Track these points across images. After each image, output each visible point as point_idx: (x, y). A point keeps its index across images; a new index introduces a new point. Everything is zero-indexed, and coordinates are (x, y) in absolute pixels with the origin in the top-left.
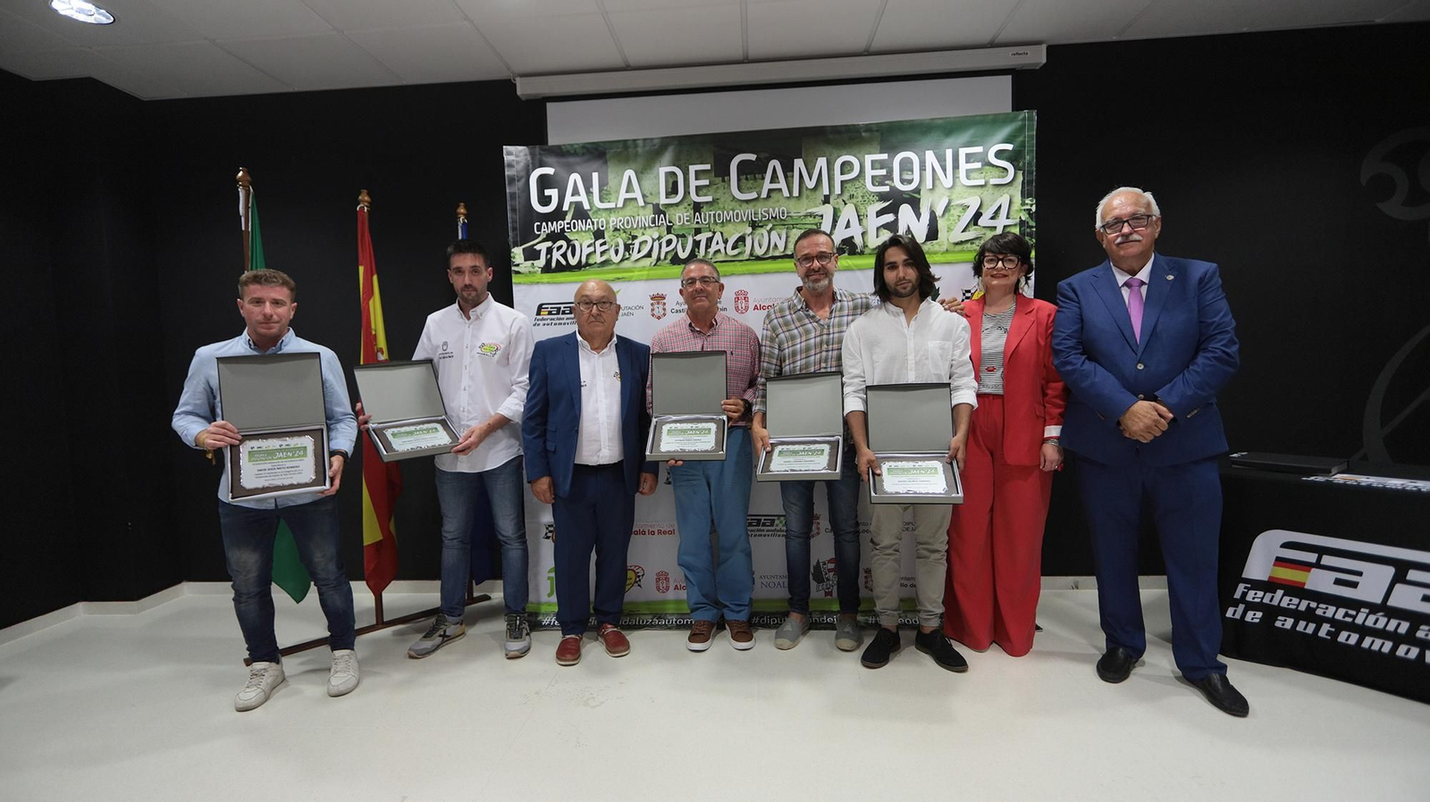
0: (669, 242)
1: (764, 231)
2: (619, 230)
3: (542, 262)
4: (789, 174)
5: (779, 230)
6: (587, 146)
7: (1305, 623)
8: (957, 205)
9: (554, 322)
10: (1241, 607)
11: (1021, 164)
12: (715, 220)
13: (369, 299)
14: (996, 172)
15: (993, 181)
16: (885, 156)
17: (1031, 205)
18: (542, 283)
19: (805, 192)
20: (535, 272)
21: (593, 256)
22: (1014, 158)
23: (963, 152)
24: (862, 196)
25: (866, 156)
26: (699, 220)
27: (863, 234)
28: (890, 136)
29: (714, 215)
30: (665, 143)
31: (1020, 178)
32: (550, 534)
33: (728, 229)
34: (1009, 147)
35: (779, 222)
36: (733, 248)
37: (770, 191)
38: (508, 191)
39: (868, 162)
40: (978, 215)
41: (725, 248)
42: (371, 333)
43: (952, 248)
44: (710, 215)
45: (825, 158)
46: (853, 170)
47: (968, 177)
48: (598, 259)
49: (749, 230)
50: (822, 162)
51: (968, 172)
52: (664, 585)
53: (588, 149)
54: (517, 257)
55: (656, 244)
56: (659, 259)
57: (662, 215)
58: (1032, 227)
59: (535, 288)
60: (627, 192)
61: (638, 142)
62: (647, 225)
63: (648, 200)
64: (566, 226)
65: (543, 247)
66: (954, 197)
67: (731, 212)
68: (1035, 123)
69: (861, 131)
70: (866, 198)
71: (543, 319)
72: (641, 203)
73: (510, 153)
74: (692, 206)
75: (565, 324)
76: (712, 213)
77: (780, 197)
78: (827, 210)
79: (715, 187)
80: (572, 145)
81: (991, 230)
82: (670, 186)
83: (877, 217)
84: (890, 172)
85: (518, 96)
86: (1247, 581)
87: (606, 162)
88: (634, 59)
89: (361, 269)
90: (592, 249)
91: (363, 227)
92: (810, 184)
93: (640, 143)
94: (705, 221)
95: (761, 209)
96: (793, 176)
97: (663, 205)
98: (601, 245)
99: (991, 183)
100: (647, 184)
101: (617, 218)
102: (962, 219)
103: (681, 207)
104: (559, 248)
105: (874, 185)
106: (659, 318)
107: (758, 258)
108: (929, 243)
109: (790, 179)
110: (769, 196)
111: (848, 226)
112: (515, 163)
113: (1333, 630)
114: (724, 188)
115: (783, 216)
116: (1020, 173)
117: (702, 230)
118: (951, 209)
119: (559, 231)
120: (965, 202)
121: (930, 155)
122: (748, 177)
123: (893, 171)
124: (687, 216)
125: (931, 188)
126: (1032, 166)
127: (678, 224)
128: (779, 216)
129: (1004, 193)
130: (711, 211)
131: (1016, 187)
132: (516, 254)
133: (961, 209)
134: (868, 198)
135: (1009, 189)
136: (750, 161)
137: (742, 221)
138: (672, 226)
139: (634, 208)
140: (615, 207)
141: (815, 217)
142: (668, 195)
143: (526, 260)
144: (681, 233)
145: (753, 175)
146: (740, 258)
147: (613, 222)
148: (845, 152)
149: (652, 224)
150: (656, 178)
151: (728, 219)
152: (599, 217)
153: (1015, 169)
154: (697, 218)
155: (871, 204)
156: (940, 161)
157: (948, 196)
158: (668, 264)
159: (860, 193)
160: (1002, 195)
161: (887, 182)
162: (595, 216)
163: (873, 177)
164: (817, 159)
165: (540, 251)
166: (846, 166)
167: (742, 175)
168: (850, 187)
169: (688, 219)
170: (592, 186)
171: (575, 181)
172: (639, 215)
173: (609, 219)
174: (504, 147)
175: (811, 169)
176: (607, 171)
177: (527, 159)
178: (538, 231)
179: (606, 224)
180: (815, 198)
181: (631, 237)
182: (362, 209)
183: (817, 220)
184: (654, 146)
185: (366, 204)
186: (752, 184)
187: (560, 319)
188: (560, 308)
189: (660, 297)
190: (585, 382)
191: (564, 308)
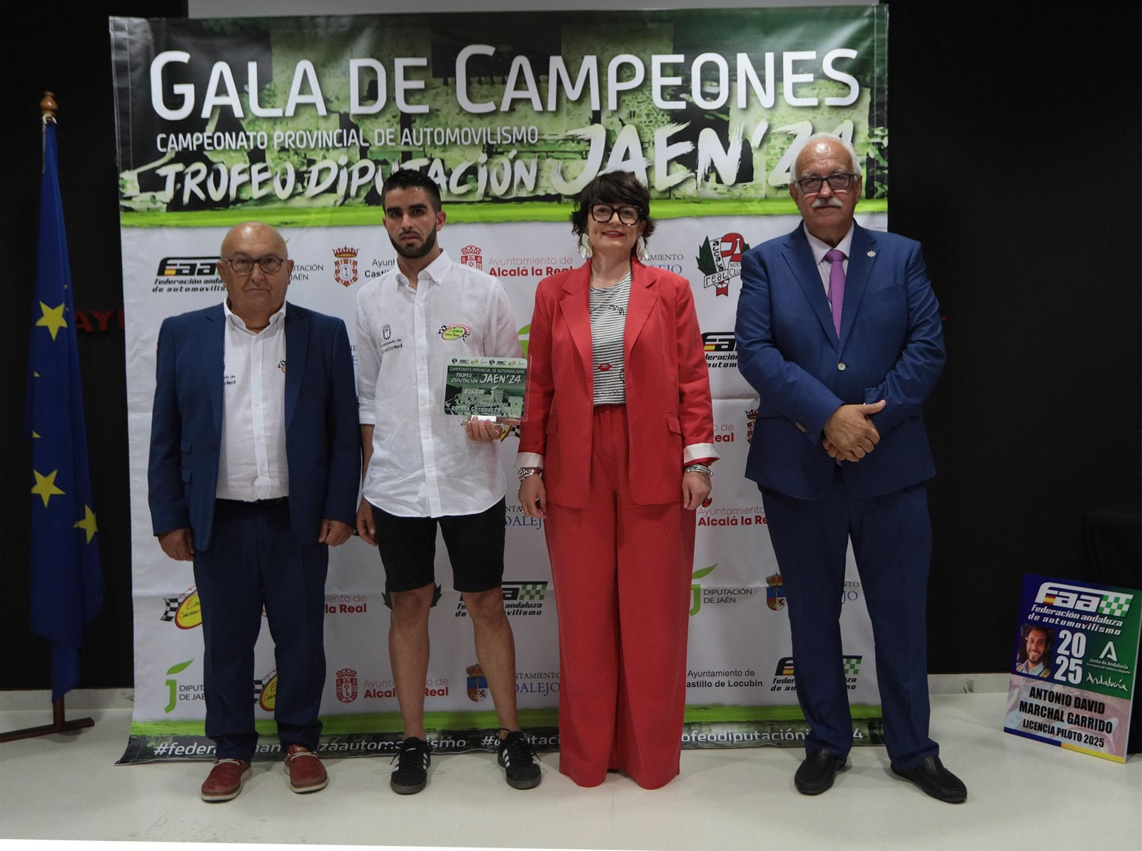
0: (363, 171)
1: (505, 160)
2: (288, 150)
3: (168, 194)
4: (542, 78)
5: (526, 160)
6: (240, 22)
8: (779, 133)
9: (185, 286)
11: (868, 79)
12: (433, 142)
14: (834, 89)
15: (830, 101)
16: (680, 58)
17: (883, 137)
18: (168, 227)
19: (565, 105)
20: (158, 210)
21: (247, 188)
22: (859, 69)
23: (789, 57)
24: (648, 115)
25: (653, 56)
26: (409, 140)
27: (649, 170)
28: (687, 30)
29: (432, 133)
30: (359, 23)
31: (867, 99)
32: (172, 614)
33: (454, 154)
34: (852, 54)
35: (529, 148)
36: (461, 183)
37: (514, 102)
38: (115, 84)
39: (656, 65)
41: (448, 183)
43: (772, 193)
44: (425, 134)
45: (595, 57)
46: (633, 76)
47: (795, 94)
48: (255, 192)
49: (483, 158)
50: (590, 62)
51: (796, 86)
52: (350, 691)
53: (241, 27)
54: (128, 185)
55: (344, 174)
56: (347, 196)
57: (353, 131)
58: (883, 168)
59: (157, 235)
60: (300, 94)
61: (319, 20)
62: (330, 145)
63: (334, 107)
64: (206, 141)
65: (170, 172)
66: (775, 121)
67: (457, 130)
68: (887, 23)
69: (648, 19)
70: (652, 118)
71: (168, 282)
72: (322, 110)
73: (119, 28)
74: (398, 119)
75: (202, 289)
76: (429, 130)
77: (530, 112)
78: (597, 134)
79: (438, 90)
80: (217, 20)
82: (366, 87)
83: (669, 144)
84: (687, 81)
87: (268, 48)
90: (245, 177)
92: (573, 94)
93: (321, 21)
94: (418, 140)
95: (501, 128)
96: (548, 81)
97: (355, 115)
98: (260, 172)
99: (826, 104)
100: (332, 83)
101: (284, 133)
102: (787, 152)
103: (382, 120)
104: (195, 174)
105: (663, 98)
106: (347, 284)
107: (497, 200)
108: (740, 185)
109: (543, 85)
110: (512, 109)
111: (626, 156)
112: (126, 45)
114: (447, 95)
115: (533, 139)
116: (867, 92)
117: (414, 155)
118: (773, 137)
119: (195, 148)
120: (791, 128)
121: (743, 61)
122: (483, 79)
123: (691, 81)
124: (390, 134)
125: (745, 106)
126: (883, 83)
127: (377, 144)
128: (527, 139)
129: (845, 119)
130: (427, 127)
131: (861, 111)
132: (126, 181)
133: (785, 139)
134: (656, 118)
135: (852, 114)
136: (486, 56)
137: (473, 144)
138: (367, 148)
139: (312, 117)
140: (281, 114)
141: (579, 143)
142: (362, 101)
143: (143, 190)
144: (381, 158)
145: (489, 78)
146: (470, 198)
147: (279, 137)
148: (624, 50)
149: (338, 142)
150: (345, 75)
151: (453, 140)
152: (257, 128)
153: (861, 86)
154: (406, 137)
155: (659, 126)
156: (757, 69)
157: (768, 120)
158: (361, 203)
159: (644, 109)
160: (842, 122)
161: (682, 96)
162: (251, 128)
163: (663, 88)
164: (583, 58)
165: (165, 177)
166: (625, 70)
167: (474, 76)
168: (630, 101)
169: (393, 137)
170: (247, 82)
171: (221, 73)
172: (318, 129)
173: (272, 132)
174: (111, 18)
175: (575, 72)
176: (271, 63)
177: (146, 38)
178: (162, 147)
179: (268, 141)
180: (580, 115)
181: (305, 161)
183: (582, 146)
184: (343, 27)
186: (487, 90)
187: (195, 282)
188: (195, 265)
189: (349, 253)
190: (233, 377)
191: (202, 265)
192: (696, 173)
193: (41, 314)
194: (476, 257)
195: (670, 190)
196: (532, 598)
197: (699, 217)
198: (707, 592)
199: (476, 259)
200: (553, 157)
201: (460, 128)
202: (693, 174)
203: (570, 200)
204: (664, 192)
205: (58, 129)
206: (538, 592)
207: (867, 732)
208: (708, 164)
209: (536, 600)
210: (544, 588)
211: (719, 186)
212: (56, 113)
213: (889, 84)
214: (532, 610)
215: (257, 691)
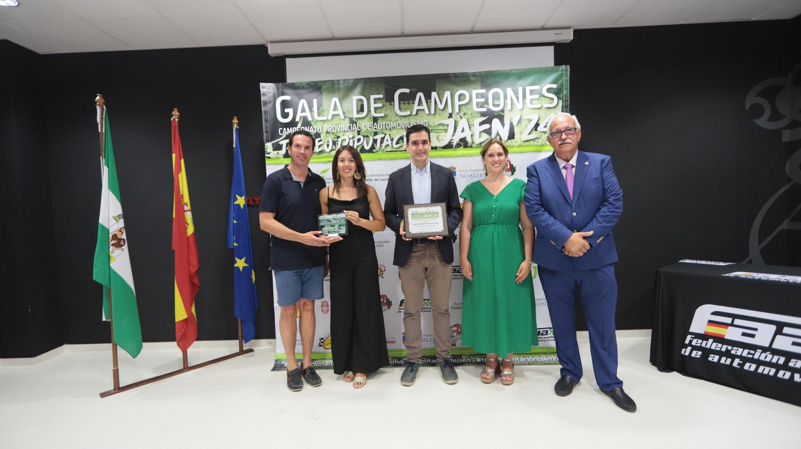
0: (359, 140)
2: (329, 133)
3: (283, 151)
4: (429, 101)
6: (310, 83)
7: (725, 358)
8: (525, 119)
10: (689, 348)
11: (561, 96)
12: (386, 127)
13: (179, 173)
14: (547, 100)
15: (546, 106)
16: (483, 91)
19: (438, 112)
20: (280, 158)
22: (557, 92)
23: (528, 89)
24: (471, 114)
25: (473, 91)
26: (376, 127)
27: (472, 136)
28: (486, 79)
30: (356, 82)
31: (561, 104)
33: (393, 132)
34: (555, 86)
36: (397, 143)
37: (418, 110)
38: (263, 109)
39: (474, 94)
40: (537, 125)
41: (392, 143)
43: (522, 144)
44: (383, 124)
45: (449, 92)
46: (465, 99)
47: (531, 103)
50: (447, 94)
51: (531, 100)
53: (311, 86)
55: (351, 141)
57: (355, 124)
60: (334, 110)
61: (340, 81)
62: (346, 130)
63: (347, 115)
65: (284, 143)
66: (523, 114)
67: (395, 123)
68: (569, 73)
69: (470, 76)
70: (473, 115)
72: (342, 117)
73: (264, 87)
74: (372, 119)
76: (384, 123)
77: (424, 114)
78: (451, 122)
79: (386, 108)
80: (301, 83)
82: (359, 107)
83: (480, 126)
85: (269, 55)
86: (692, 334)
87: (321, 93)
88: (338, 34)
89: (174, 156)
91: (175, 130)
92: (441, 107)
93: (342, 82)
94: (380, 127)
96: (431, 102)
97: (355, 118)
99: (544, 107)
100: (346, 104)
101: (328, 126)
102: (528, 127)
103: (366, 119)
105: (477, 107)
108: (509, 141)
109: (429, 103)
110: (417, 113)
111: (463, 131)
112: (267, 93)
113: (741, 362)
114: (391, 109)
116: (561, 101)
117: (378, 133)
118: (522, 121)
120: (530, 117)
121: (509, 91)
122: (405, 102)
123: (488, 100)
124: (369, 125)
125: (510, 109)
126: (567, 97)
127: (364, 129)
129: (551, 113)
132: (268, 147)
133: (527, 121)
135: (555, 110)
136: (406, 93)
137: (402, 128)
138: (360, 131)
139: (338, 119)
140: (327, 119)
142: (358, 112)
143: (274, 150)
144: (366, 135)
145: (408, 101)
146: (401, 149)
147: (326, 128)
148: (461, 88)
149: (349, 129)
150: (351, 103)
152: (317, 125)
153: (558, 99)
155: (476, 118)
156: (515, 94)
157: (520, 114)
159: (469, 112)
161: (485, 106)
162: (315, 125)
163: (477, 103)
164: (445, 92)
165: (282, 145)
166: (462, 96)
167: (402, 101)
168: (464, 109)
170: (313, 107)
171: (303, 104)
172: (341, 124)
173: (323, 126)
174: (261, 83)
175: (442, 98)
176: (322, 99)
177: (274, 91)
178: (281, 133)
179: (322, 129)
180: (444, 115)
181: (336, 137)
182: (174, 119)
183: (445, 127)
184: (350, 83)
185: (177, 117)
186: (407, 106)
193: (237, 200)
196: (427, 305)
203: (441, 149)
204: (478, 144)
206: (430, 303)
208: (496, 133)
209: (429, 306)
213: (570, 97)
214: (427, 310)
215: (322, 342)
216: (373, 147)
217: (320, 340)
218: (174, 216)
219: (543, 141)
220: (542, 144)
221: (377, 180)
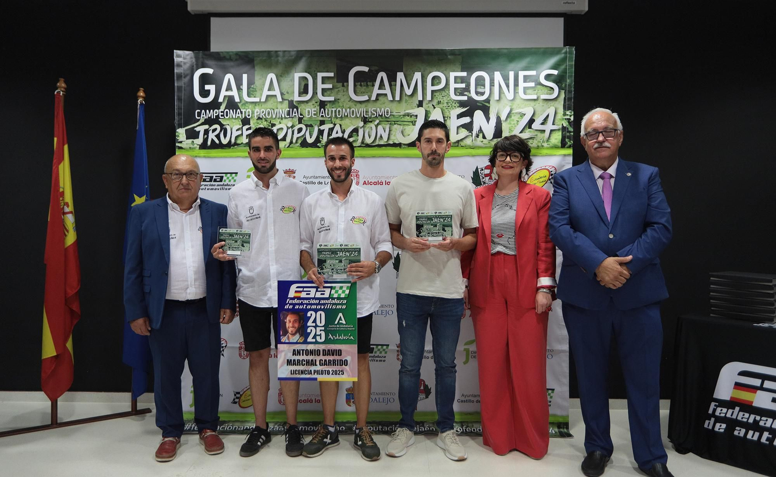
0: (300, 130)
1: (373, 125)
2: (261, 119)
3: (200, 141)
4: (393, 83)
5: (384, 125)
6: (239, 53)
7: (753, 432)
8: (516, 113)
9: (207, 187)
10: (712, 420)
11: (563, 85)
12: (336, 115)
13: (59, 163)
14: (546, 90)
15: (543, 97)
16: (464, 74)
17: (571, 116)
19: (404, 97)
20: (195, 148)
21: (240, 138)
22: (559, 80)
23: (522, 74)
24: (447, 103)
25: (451, 73)
26: (324, 114)
28: (468, 59)
29: (335, 111)
30: (300, 55)
31: (563, 96)
33: (345, 122)
34: (555, 72)
35: (385, 119)
37: (378, 95)
38: (176, 84)
39: (452, 77)
40: (532, 121)
42: (59, 191)
44: (332, 111)
45: (420, 73)
46: (440, 83)
47: (525, 93)
49: (362, 124)
50: (418, 76)
51: (525, 88)
53: (240, 56)
54: (180, 136)
55: (290, 131)
56: (291, 142)
57: (295, 109)
58: (570, 132)
60: (269, 90)
61: (279, 53)
62: (283, 116)
63: (286, 97)
64: (220, 114)
65: (201, 129)
66: (514, 107)
67: (348, 110)
68: (574, 56)
69: (448, 54)
70: (450, 104)
72: (279, 99)
73: (178, 56)
74: (318, 103)
76: (334, 109)
77: (386, 101)
78: (421, 112)
79: (339, 89)
80: (228, 53)
81: (541, 133)
82: (303, 87)
83: (458, 118)
84: (468, 85)
85: (188, 12)
86: (716, 400)
87: (254, 67)
89: (55, 139)
90: (239, 132)
91: (59, 107)
92: (409, 92)
93: (281, 54)
94: (328, 115)
95: (371, 108)
96: (396, 85)
97: (296, 101)
98: (247, 130)
99: (541, 98)
100: (285, 84)
101: (260, 110)
102: (520, 123)
103: (310, 104)
104: (214, 130)
105: (456, 94)
107: (368, 146)
109: (393, 87)
110: (377, 99)
112: (182, 65)
113: (771, 436)
114: (344, 91)
115: (387, 115)
116: (563, 92)
117: (326, 122)
118: (513, 115)
119: (214, 117)
120: (523, 111)
121: (498, 76)
122: (362, 83)
123: (470, 86)
124: (314, 111)
125: (498, 99)
126: (571, 88)
127: (307, 116)
128: (384, 115)
129: (551, 106)
130: (333, 108)
131: (559, 102)
132: (180, 134)
133: (519, 116)
134: (451, 104)
135: (555, 103)
136: (364, 72)
137: (356, 117)
138: (302, 118)
139: (274, 102)
140: (259, 101)
141: (411, 117)
142: (300, 94)
143: (188, 138)
144: (309, 123)
145: (365, 83)
147: (257, 113)
148: (435, 69)
149: (287, 115)
150: (292, 81)
151: (346, 115)
152: (246, 108)
153: (559, 89)
154: (322, 113)
155: (453, 109)
156: (504, 80)
157: (510, 106)
158: (298, 146)
159: (445, 100)
160: (549, 108)
161: (465, 93)
162: (243, 108)
163: (456, 89)
164: (414, 73)
165: (199, 132)
166: (436, 79)
167: (358, 82)
168: (438, 96)
169: (315, 113)
170: (242, 84)
171: (229, 80)
172: (277, 108)
173: (254, 110)
174: (175, 51)
175: (410, 80)
176: (254, 74)
177: (192, 61)
178: (198, 116)
179: (252, 114)
180: (412, 102)
181: (270, 124)
182: (59, 93)
183: (413, 119)
184: (292, 56)
185: (63, 89)
186: (365, 89)
187: (212, 185)
188: (213, 176)
189: (291, 172)
190: (175, 235)
191: (216, 177)
192: (472, 133)
194: (357, 175)
195: (458, 142)
196: (381, 353)
197: (473, 156)
198: (473, 352)
199: (356, 176)
200: (398, 124)
201: (350, 109)
202: (471, 134)
203: (406, 146)
204: (455, 142)
205: (146, 107)
206: (384, 350)
207: (557, 430)
208: (478, 129)
209: (383, 354)
210: (387, 348)
211: (484, 140)
212: (145, 99)
213: (574, 88)
214: (381, 359)
215: (237, 398)
216: (318, 140)
217: (235, 395)
218: (49, 220)
219: (539, 142)
220: (538, 146)
221: (321, 183)
